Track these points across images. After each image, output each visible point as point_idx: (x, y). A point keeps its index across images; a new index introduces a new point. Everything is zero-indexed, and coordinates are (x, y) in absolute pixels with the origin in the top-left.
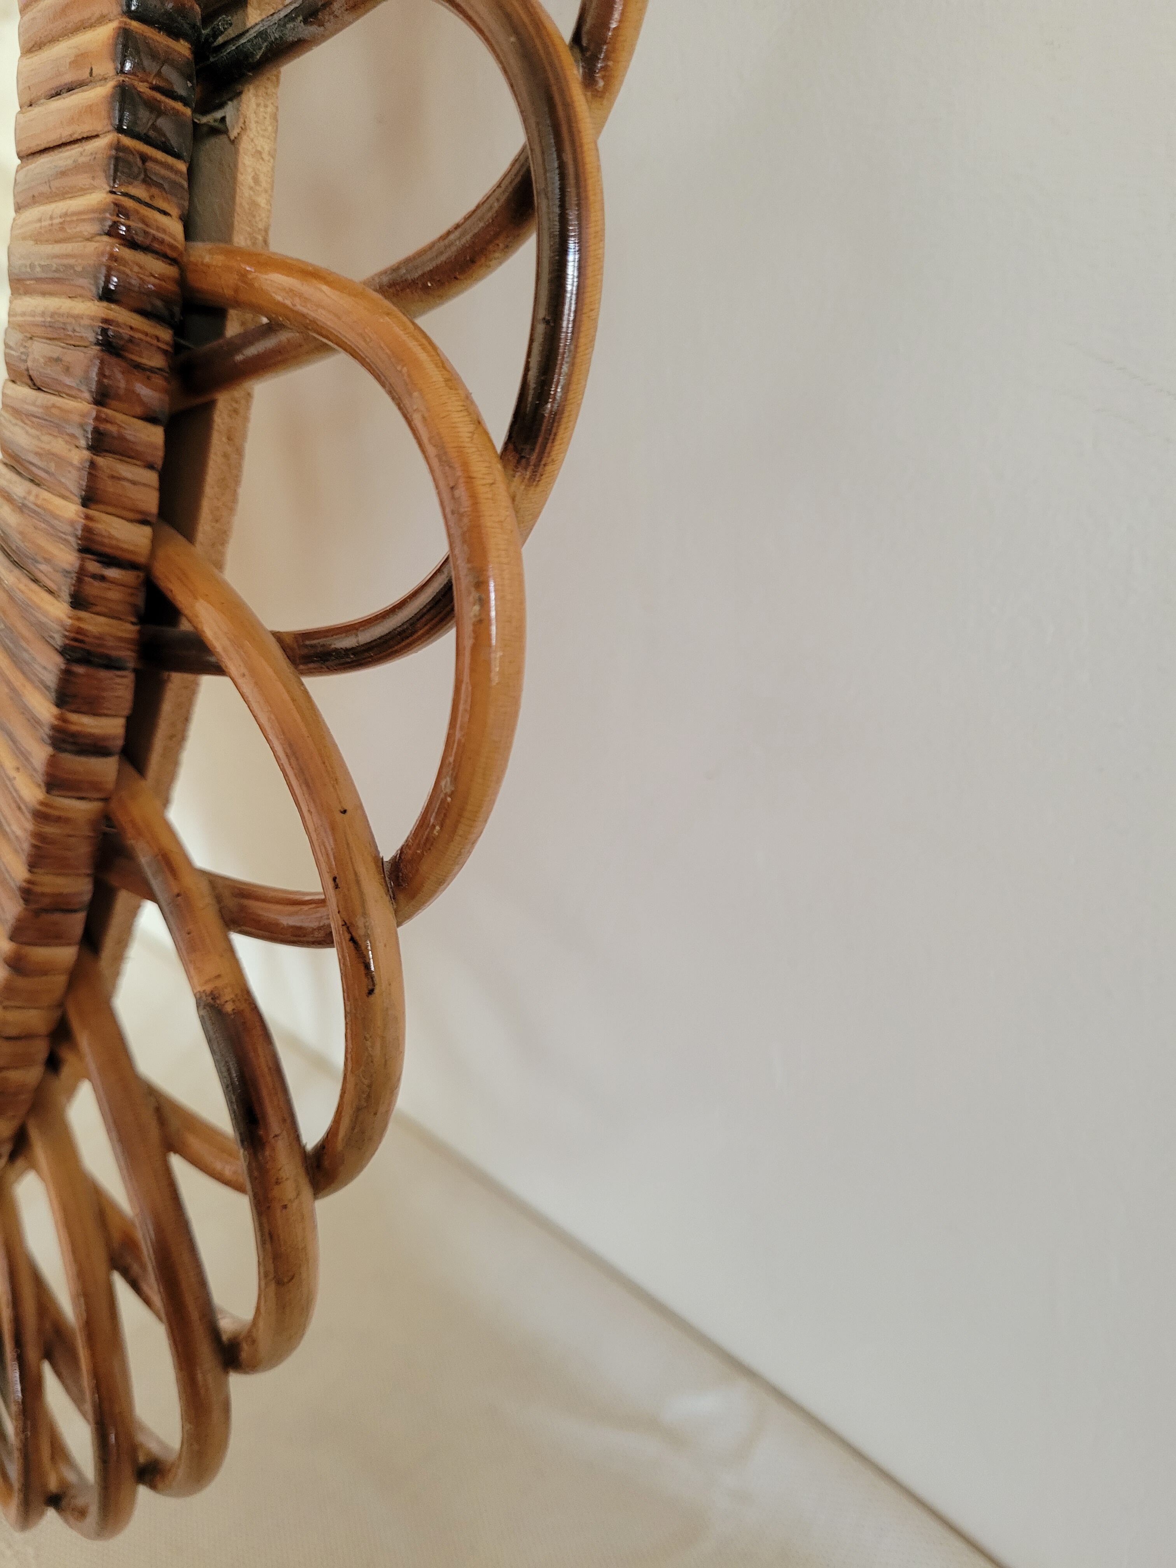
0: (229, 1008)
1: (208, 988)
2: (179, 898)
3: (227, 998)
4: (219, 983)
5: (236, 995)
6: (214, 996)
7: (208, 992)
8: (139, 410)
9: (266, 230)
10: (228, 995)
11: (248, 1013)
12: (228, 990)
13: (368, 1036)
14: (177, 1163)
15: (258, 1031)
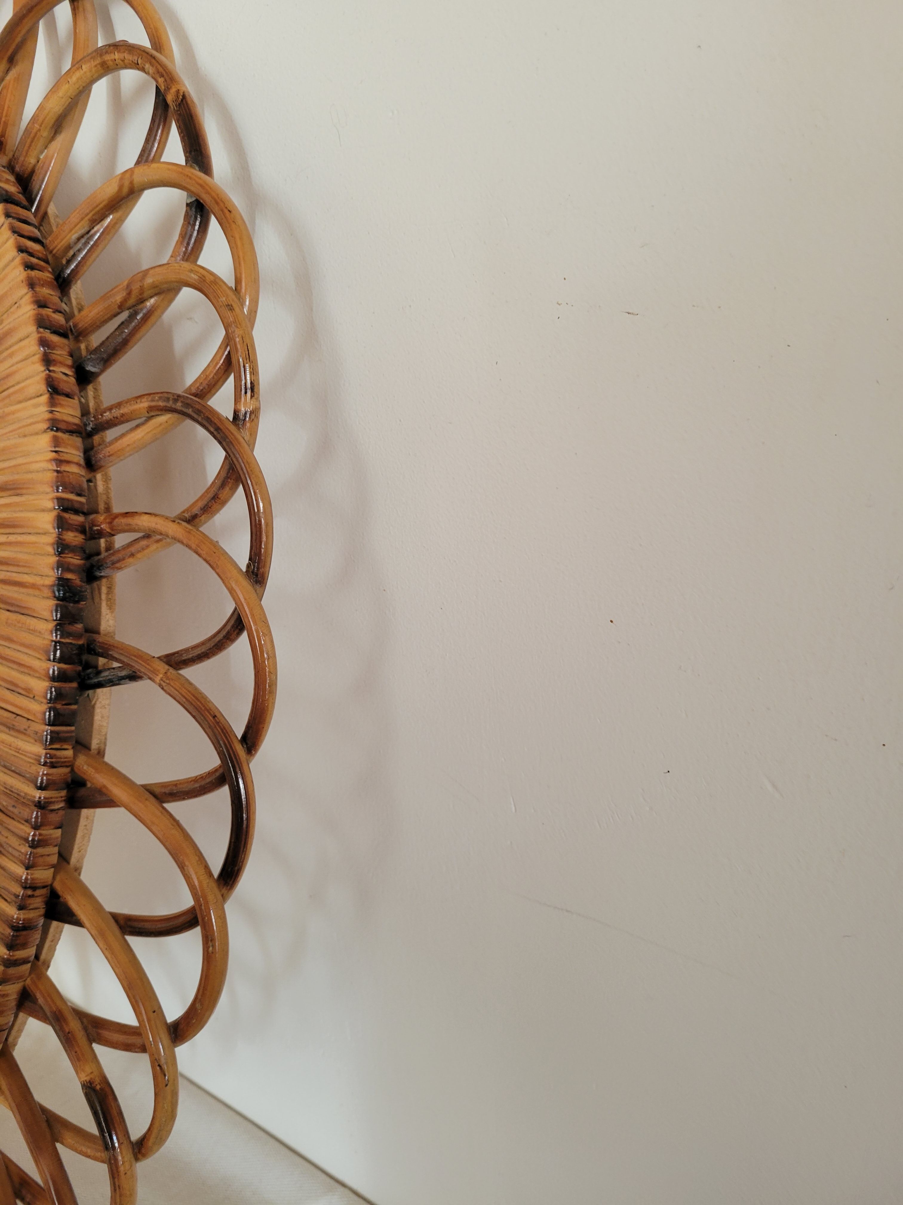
0: (98, 1087)
1: (88, 1079)
2: (69, 1034)
3: (97, 1083)
4: (92, 1076)
5: (100, 1080)
6: (91, 1082)
7: (88, 1081)
8: (52, 827)
9: (106, 735)
10: (97, 1081)
11: (107, 1089)
12: (97, 1079)
13: (165, 1102)
14: (58, 1145)
15: (110, 1097)
